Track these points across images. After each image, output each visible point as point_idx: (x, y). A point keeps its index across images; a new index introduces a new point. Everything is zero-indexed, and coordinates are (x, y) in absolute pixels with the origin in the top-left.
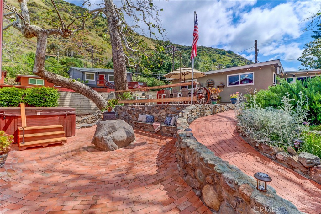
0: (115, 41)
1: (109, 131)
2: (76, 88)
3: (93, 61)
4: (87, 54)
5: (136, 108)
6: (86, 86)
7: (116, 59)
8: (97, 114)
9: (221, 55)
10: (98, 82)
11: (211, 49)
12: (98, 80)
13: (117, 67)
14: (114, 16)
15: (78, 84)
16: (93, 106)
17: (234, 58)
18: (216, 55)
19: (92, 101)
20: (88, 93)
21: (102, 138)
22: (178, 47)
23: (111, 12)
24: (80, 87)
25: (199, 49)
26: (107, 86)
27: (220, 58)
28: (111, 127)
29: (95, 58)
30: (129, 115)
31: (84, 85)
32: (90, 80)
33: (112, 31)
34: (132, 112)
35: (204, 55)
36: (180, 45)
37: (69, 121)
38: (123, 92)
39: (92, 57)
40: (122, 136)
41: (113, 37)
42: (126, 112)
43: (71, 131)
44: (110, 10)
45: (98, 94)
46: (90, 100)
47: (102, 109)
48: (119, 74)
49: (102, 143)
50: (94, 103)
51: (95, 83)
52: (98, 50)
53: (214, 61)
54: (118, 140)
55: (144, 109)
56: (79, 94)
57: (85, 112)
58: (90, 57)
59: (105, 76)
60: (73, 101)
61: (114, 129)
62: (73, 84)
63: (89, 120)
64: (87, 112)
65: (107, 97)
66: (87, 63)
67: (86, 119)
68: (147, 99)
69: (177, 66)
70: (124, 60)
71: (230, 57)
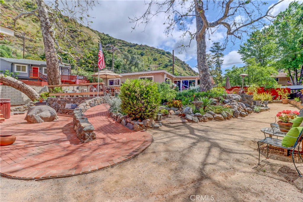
0: (47, 43)
1: (37, 112)
2: (7, 82)
3: (25, 49)
4: (16, 41)
5: (64, 99)
6: (18, 81)
7: (48, 59)
8: (30, 104)
9: (161, 55)
10: (31, 74)
11: (153, 49)
12: (31, 73)
13: (50, 65)
14: (47, 21)
15: (10, 79)
16: (26, 98)
17: (171, 59)
18: (157, 55)
19: (24, 94)
20: (20, 87)
21: (32, 116)
22: (124, 43)
23: (44, 18)
24: (12, 82)
25: (143, 47)
26: (42, 78)
27: (161, 57)
28: (39, 109)
29: (28, 46)
30: (59, 104)
31: (16, 80)
32: (21, 72)
33: (45, 34)
34: (61, 103)
35: (147, 53)
36: (126, 41)
37: (4, 108)
38: (55, 87)
39: (23, 45)
40: (47, 115)
41: (45, 39)
42: (57, 102)
43: (6, 115)
44: (43, 16)
45: (30, 88)
46: (22, 92)
47: (34, 100)
48: (51, 71)
49: (32, 119)
50: (26, 95)
51: (27, 76)
52: (32, 38)
53: (155, 60)
54: (44, 117)
55: (70, 100)
56: (10, 87)
57: (16, 104)
58: (21, 44)
59: (40, 69)
60: (4, 93)
61: (41, 111)
62: (4, 79)
63: (21, 109)
64: (19, 103)
65: (40, 90)
66: (16, 51)
67: (18, 108)
68: (73, 92)
69: (119, 62)
70: (57, 59)
71: (168, 57)
